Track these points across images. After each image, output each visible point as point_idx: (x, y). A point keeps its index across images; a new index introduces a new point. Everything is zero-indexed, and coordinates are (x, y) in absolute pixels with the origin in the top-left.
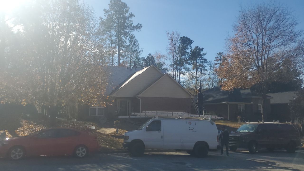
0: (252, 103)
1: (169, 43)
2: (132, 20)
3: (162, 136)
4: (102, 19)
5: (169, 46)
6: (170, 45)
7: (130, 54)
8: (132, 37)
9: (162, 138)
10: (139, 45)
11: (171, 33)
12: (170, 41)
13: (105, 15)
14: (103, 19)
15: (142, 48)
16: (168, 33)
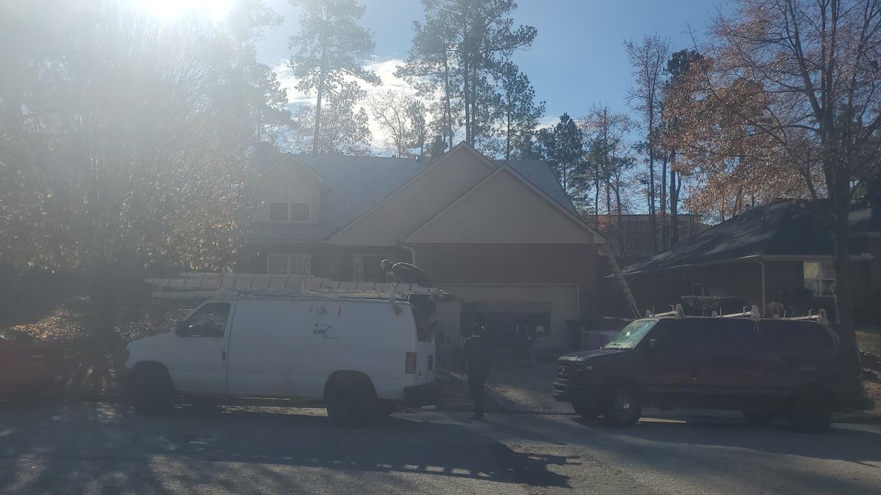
0: (867, 256)
1: (637, 77)
2: (510, 18)
3: (224, 353)
4: (420, 26)
5: (637, 87)
6: (638, 82)
7: (507, 123)
8: (511, 70)
9: (224, 359)
10: (534, 92)
11: (639, 43)
12: (639, 69)
13: (427, 13)
14: (422, 28)
15: (542, 101)
16: (631, 46)
